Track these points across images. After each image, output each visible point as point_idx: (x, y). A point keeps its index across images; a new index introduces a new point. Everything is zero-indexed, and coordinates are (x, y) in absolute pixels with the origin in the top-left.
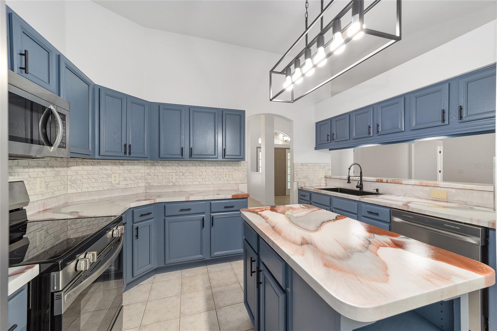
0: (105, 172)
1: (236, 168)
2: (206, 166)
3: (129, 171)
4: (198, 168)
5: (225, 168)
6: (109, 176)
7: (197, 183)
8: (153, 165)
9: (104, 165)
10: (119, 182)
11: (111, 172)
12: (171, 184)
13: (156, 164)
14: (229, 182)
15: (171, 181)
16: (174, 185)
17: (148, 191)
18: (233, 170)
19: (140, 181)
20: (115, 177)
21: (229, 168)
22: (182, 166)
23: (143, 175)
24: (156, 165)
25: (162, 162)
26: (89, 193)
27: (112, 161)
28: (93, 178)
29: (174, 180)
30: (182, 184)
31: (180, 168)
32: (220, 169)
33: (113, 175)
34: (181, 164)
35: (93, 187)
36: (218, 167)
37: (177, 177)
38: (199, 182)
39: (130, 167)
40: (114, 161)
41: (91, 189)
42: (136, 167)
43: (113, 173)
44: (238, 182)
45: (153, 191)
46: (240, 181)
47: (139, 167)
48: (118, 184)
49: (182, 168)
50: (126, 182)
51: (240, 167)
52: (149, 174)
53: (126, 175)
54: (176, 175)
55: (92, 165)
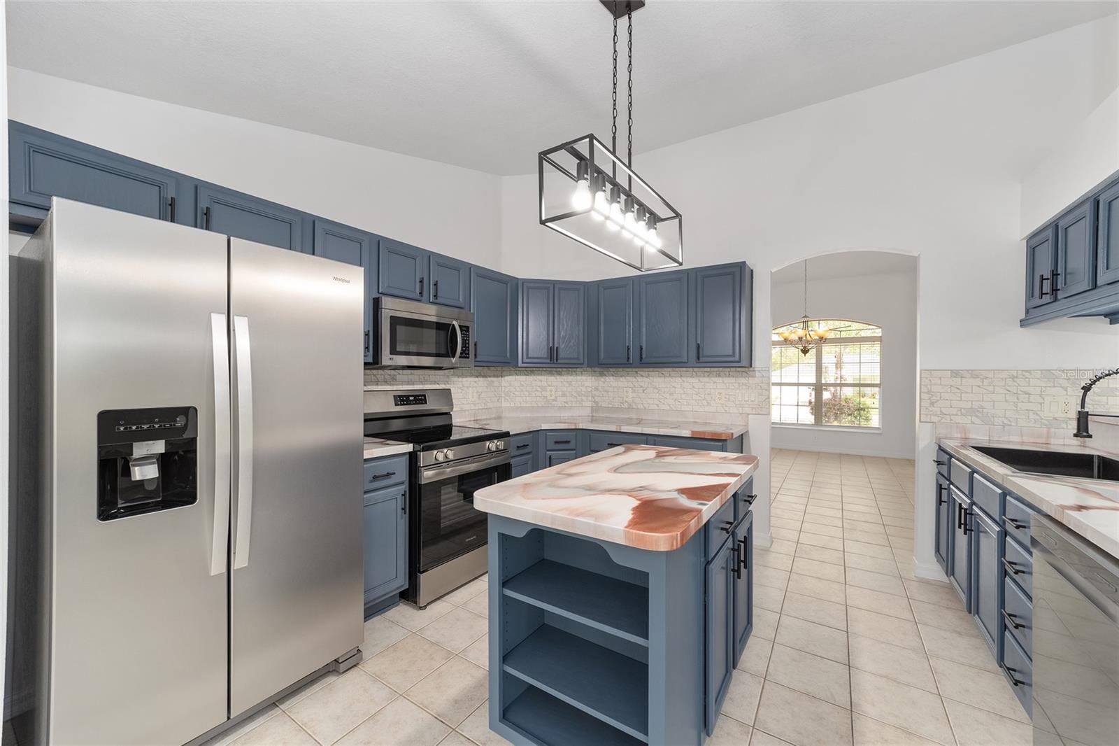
0: (539, 383)
1: (743, 380)
2: (681, 376)
3: (570, 383)
4: (668, 379)
5: (719, 380)
6: (544, 389)
7: (667, 408)
8: (602, 375)
9: (538, 375)
10: (556, 397)
11: (546, 385)
12: (626, 406)
13: (605, 373)
14: (727, 409)
15: (626, 402)
16: (630, 408)
17: (594, 414)
18: (737, 385)
19: (584, 398)
20: (551, 391)
21: (727, 380)
22: (642, 376)
23: (589, 389)
24: (605, 375)
25: (614, 370)
26: (522, 409)
27: (548, 369)
28: (526, 391)
29: (630, 400)
30: (642, 407)
31: (639, 380)
32: (707, 382)
33: (549, 388)
34: (641, 373)
35: (526, 402)
36: (706, 379)
37: (635, 395)
38: (669, 405)
39: (570, 378)
40: (550, 369)
41: (524, 405)
42: (579, 378)
43: (549, 386)
44: (749, 411)
45: (601, 415)
46: (753, 408)
47: (584, 378)
48: (555, 400)
49: (641, 380)
50: (564, 399)
51: (751, 380)
52: (597, 389)
53: (565, 389)
54: (634, 391)
55: (526, 375)
